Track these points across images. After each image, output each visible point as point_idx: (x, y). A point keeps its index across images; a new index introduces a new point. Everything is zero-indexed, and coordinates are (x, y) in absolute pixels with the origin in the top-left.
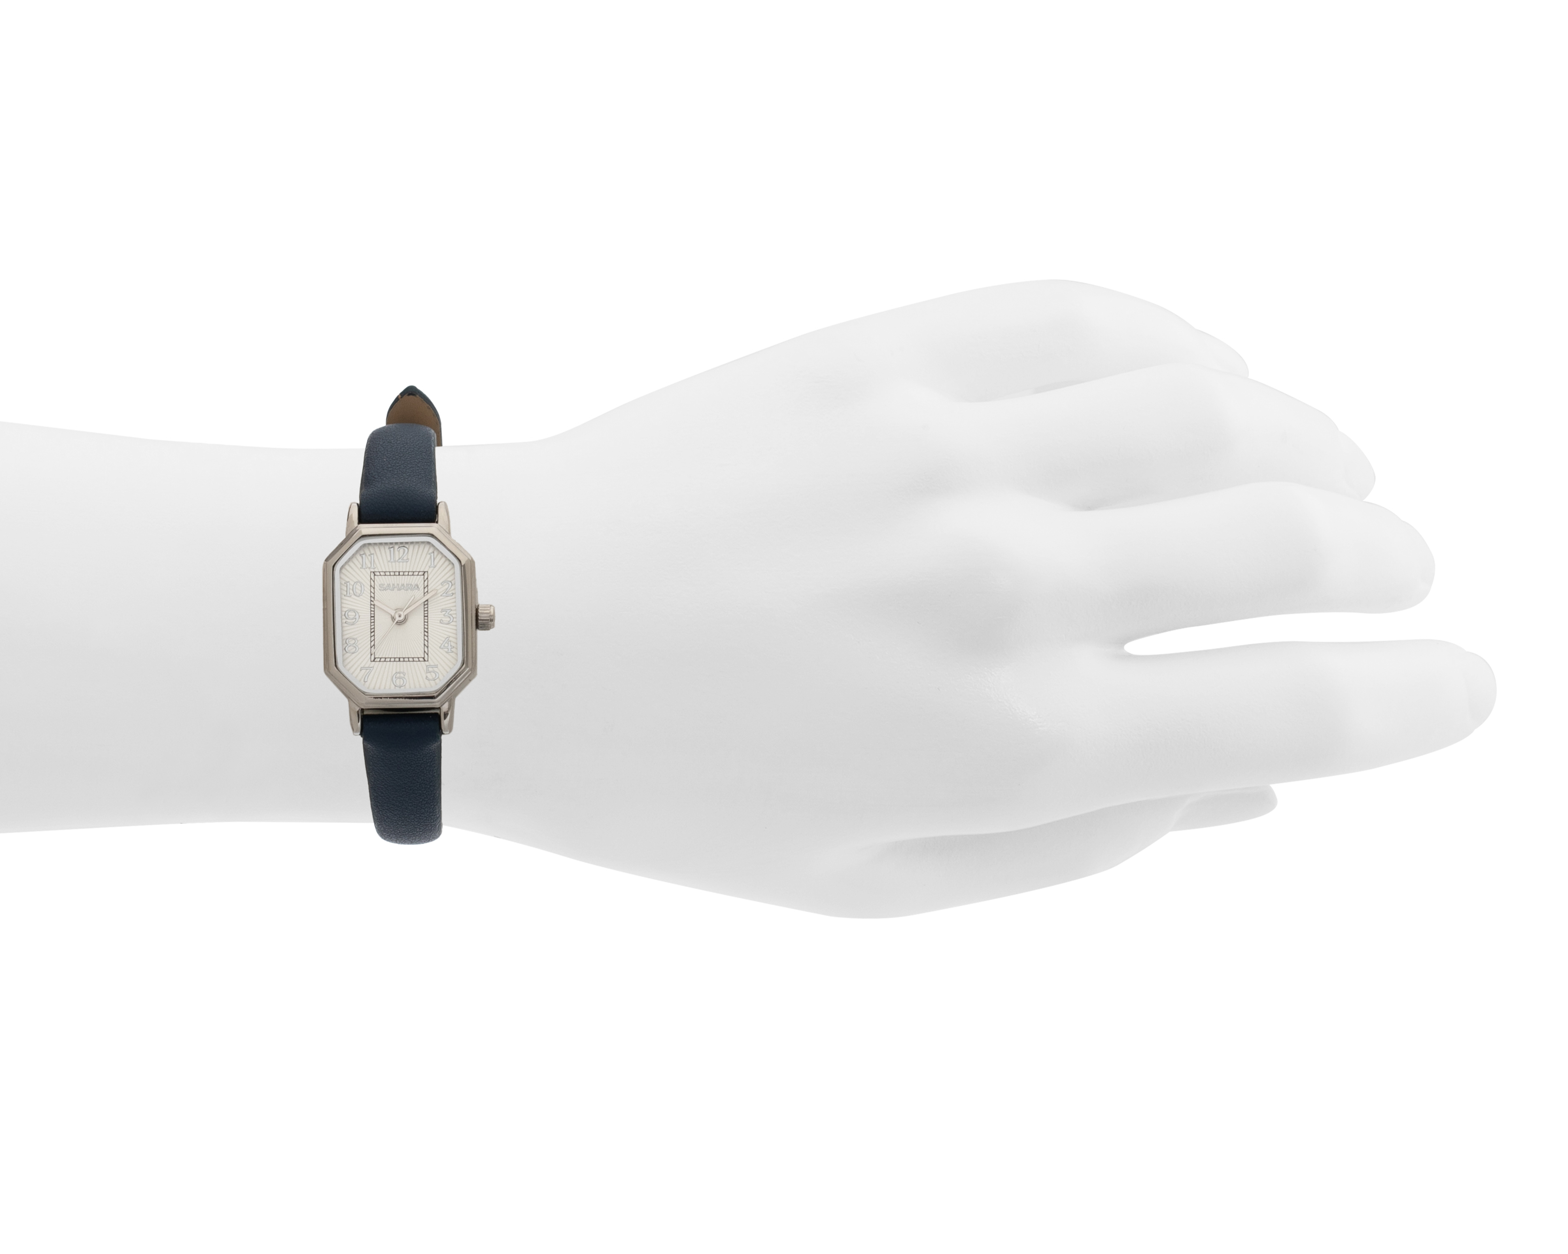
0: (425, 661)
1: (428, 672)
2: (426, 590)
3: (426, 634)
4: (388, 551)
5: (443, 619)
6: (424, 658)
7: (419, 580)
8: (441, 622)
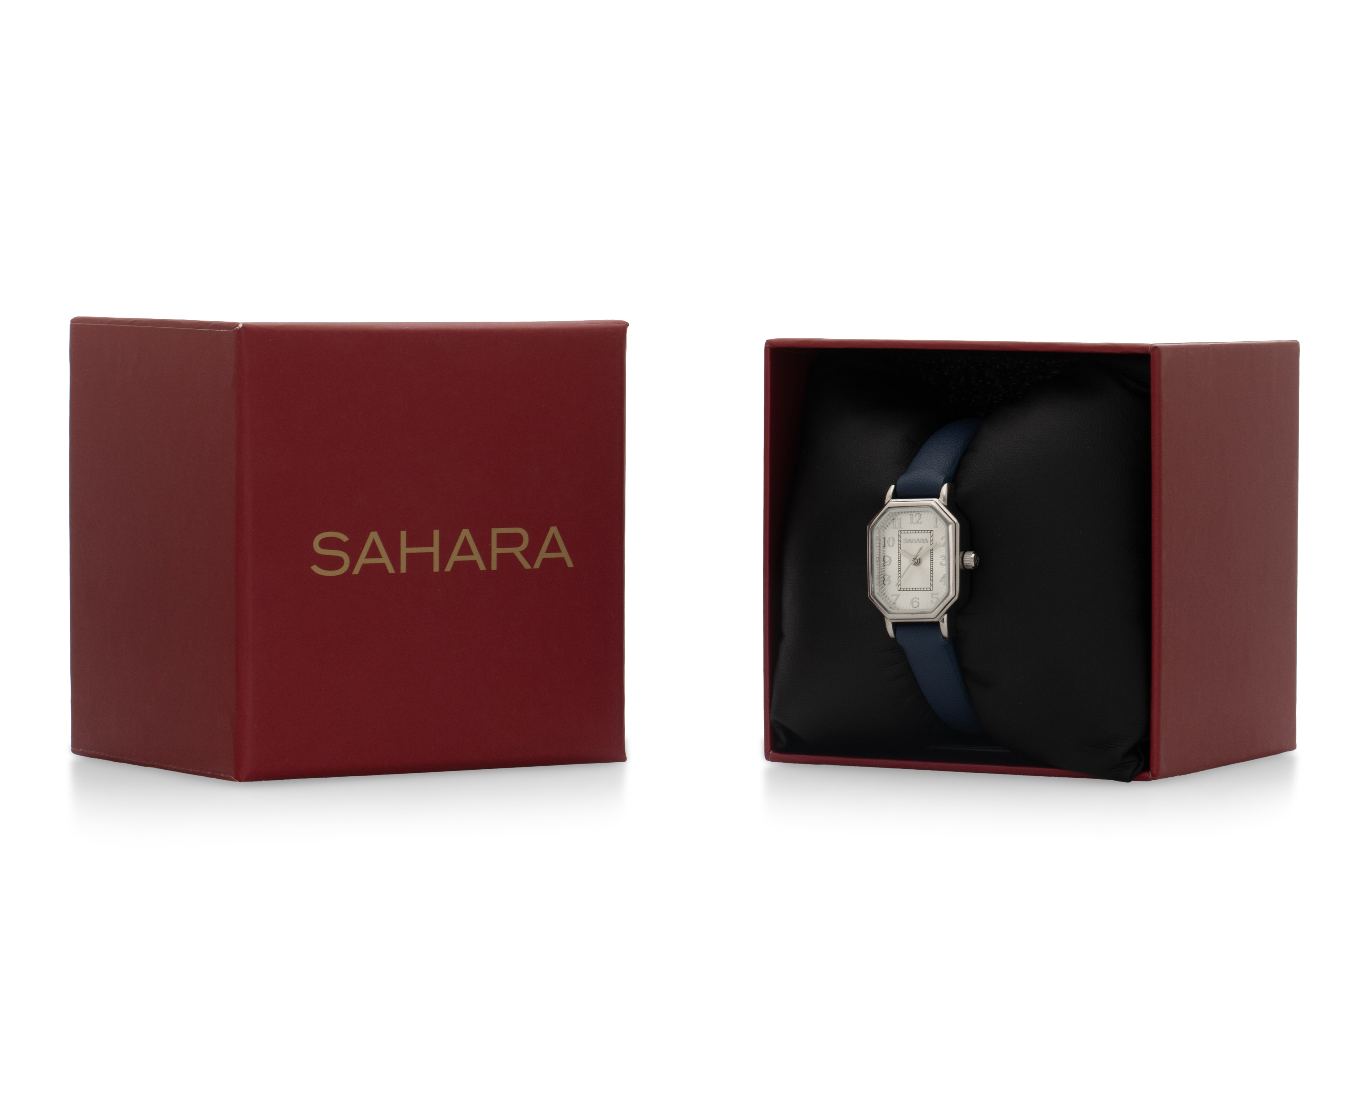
0: (931, 590)
1: (932, 597)
2: (932, 543)
3: (932, 572)
4: (909, 517)
5: (942, 562)
6: (930, 588)
7: (927, 536)
8: (941, 564)
